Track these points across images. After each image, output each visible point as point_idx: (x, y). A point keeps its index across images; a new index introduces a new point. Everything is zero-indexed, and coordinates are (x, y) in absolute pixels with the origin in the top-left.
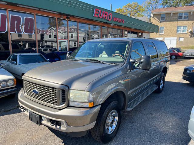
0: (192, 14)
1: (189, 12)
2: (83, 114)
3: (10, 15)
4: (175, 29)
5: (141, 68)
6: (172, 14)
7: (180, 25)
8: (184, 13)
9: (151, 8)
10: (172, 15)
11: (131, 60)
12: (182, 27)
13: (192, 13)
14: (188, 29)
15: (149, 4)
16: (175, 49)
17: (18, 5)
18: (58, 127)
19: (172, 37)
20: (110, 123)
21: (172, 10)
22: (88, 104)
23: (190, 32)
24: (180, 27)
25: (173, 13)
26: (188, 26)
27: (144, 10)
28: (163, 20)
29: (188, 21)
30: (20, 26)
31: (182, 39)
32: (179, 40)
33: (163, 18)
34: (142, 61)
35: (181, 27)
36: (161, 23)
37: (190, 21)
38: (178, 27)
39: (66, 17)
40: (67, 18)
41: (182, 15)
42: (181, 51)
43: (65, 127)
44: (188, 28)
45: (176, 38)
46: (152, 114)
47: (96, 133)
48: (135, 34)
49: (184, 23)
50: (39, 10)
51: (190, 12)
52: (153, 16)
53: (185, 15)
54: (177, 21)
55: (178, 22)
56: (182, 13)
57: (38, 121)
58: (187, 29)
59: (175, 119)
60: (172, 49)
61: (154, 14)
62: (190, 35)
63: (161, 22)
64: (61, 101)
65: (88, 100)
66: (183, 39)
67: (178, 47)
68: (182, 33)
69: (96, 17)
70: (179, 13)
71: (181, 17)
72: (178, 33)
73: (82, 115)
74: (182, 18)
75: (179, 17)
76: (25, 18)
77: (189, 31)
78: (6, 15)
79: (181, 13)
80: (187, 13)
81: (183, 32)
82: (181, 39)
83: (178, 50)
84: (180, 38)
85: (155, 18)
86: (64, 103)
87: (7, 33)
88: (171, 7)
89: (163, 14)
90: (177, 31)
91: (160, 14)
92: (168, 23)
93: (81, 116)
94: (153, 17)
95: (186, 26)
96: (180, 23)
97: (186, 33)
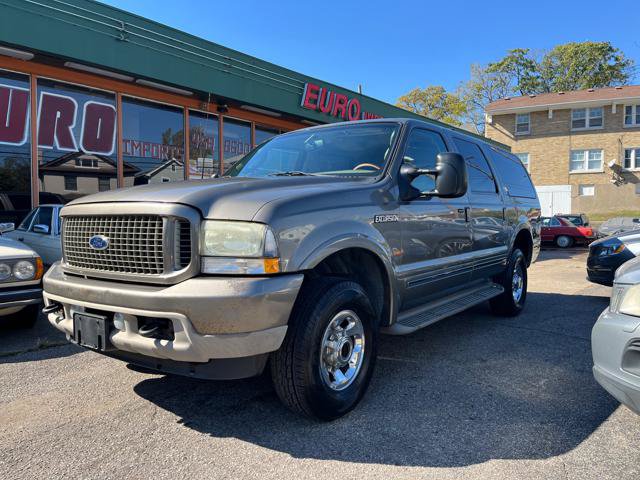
0: (614, 112)
1: (605, 107)
2: (244, 290)
3: (42, 93)
4: (564, 160)
5: (436, 191)
6: (550, 112)
7: (580, 147)
8: (591, 109)
9: (485, 101)
10: (550, 117)
11: (405, 170)
12: (587, 152)
13: (614, 108)
14: (605, 159)
15: (480, 89)
16: (567, 217)
17: (67, 64)
18: (164, 343)
19: (556, 184)
20: (336, 354)
21: (551, 102)
22: (261, 262)
23: (612, 168)
24: (578, 152)
25: (554, 111)
26: (604, 150)
27: (463, 109)
28: (525, 133)
29: (605, 135)
30: (70, 128)
31: (589, 192)
32: (580, 192)
33: (523, 127)
34: (438, 168)
35: (583, 151)
36: (520, 141)
37: (611, 135)
38: (573, 153)
39: (216, 106)
40: (219, 110)
41: (583, 115)
42: (586, 224)
43: (185, 340)
44: (606, 156)
45: (568, 188)
46: (483, 361)
47: (289, 375)
49: (593, 139)
50: (133, 83)
51: (608, 107)
52: (490, 121)
53: (592, 114)
54: (570, 133)
55: (573, 137)
56: (584, 110)
57: (100, 337)
58: (602, 158)
59: (558, 370)
60: (558, 218)
61: (497, 113)
62: (614, 178)
63: (517, 138)
64: (177, 260)
65: (262, 251)
66: (593, 189)
67: (578, 213)
68: (586, 170)
69: (308, 109)
70: (574, 111)
71: (582, 123)
72: (573, 172)
73: (240, 294)
74: (584, 126)
75: (574, 122)
76: (89, 106)
77: (611, 164)
78: (27, 93)
79: (579, 110)
80: (600, 108)
81: (589, 168)
82: (584, 189)
83: (578, 220)
84: (581, 187)
85: (497, 125)
86: (184, 266)
87: (27, 146)
89: (522, 115)
90: (572, 165)
91: (512, 116)
92: (541, 140)
93: (237, 298)
94: (492, 124)
95: (600, 150)
96: (578, 141)
97: (601, 170)
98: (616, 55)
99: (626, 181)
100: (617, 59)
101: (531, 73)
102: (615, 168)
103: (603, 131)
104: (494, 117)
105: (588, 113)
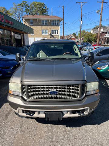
4: (41, 32)
7: (43, 29)
10: (37, 21)
28: (32, 25)
33: (32, 23)
35: (44, 30)
37: (49, 27)
41: (44, 22)
44: (48, 31)
48: (19, 34)
51: (48, 20)
52: (24, 20)
54: (41, 26)
61: (25, 19)
62: (50, 36)
68: (45, 34)
70: (42, 20)
72: (43, 35)
74: (44, 24)
75: (42, 23)
80: (47, 20)
84: (44, 38)
85: (26, 22)
88: (32, 14)
89: (31, 20)
91: (29, 20)
94: (25, 21)
95: (47, 30)
96: (43, 27)
97: (48, 34)
98: (46, 6)
99: (52, 37)
100: (46, 7)
101: (28, 8)
102: (50, 34)
103: (47, 26)
104: (25, 20)
105: (44, 21)
